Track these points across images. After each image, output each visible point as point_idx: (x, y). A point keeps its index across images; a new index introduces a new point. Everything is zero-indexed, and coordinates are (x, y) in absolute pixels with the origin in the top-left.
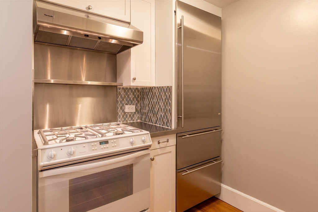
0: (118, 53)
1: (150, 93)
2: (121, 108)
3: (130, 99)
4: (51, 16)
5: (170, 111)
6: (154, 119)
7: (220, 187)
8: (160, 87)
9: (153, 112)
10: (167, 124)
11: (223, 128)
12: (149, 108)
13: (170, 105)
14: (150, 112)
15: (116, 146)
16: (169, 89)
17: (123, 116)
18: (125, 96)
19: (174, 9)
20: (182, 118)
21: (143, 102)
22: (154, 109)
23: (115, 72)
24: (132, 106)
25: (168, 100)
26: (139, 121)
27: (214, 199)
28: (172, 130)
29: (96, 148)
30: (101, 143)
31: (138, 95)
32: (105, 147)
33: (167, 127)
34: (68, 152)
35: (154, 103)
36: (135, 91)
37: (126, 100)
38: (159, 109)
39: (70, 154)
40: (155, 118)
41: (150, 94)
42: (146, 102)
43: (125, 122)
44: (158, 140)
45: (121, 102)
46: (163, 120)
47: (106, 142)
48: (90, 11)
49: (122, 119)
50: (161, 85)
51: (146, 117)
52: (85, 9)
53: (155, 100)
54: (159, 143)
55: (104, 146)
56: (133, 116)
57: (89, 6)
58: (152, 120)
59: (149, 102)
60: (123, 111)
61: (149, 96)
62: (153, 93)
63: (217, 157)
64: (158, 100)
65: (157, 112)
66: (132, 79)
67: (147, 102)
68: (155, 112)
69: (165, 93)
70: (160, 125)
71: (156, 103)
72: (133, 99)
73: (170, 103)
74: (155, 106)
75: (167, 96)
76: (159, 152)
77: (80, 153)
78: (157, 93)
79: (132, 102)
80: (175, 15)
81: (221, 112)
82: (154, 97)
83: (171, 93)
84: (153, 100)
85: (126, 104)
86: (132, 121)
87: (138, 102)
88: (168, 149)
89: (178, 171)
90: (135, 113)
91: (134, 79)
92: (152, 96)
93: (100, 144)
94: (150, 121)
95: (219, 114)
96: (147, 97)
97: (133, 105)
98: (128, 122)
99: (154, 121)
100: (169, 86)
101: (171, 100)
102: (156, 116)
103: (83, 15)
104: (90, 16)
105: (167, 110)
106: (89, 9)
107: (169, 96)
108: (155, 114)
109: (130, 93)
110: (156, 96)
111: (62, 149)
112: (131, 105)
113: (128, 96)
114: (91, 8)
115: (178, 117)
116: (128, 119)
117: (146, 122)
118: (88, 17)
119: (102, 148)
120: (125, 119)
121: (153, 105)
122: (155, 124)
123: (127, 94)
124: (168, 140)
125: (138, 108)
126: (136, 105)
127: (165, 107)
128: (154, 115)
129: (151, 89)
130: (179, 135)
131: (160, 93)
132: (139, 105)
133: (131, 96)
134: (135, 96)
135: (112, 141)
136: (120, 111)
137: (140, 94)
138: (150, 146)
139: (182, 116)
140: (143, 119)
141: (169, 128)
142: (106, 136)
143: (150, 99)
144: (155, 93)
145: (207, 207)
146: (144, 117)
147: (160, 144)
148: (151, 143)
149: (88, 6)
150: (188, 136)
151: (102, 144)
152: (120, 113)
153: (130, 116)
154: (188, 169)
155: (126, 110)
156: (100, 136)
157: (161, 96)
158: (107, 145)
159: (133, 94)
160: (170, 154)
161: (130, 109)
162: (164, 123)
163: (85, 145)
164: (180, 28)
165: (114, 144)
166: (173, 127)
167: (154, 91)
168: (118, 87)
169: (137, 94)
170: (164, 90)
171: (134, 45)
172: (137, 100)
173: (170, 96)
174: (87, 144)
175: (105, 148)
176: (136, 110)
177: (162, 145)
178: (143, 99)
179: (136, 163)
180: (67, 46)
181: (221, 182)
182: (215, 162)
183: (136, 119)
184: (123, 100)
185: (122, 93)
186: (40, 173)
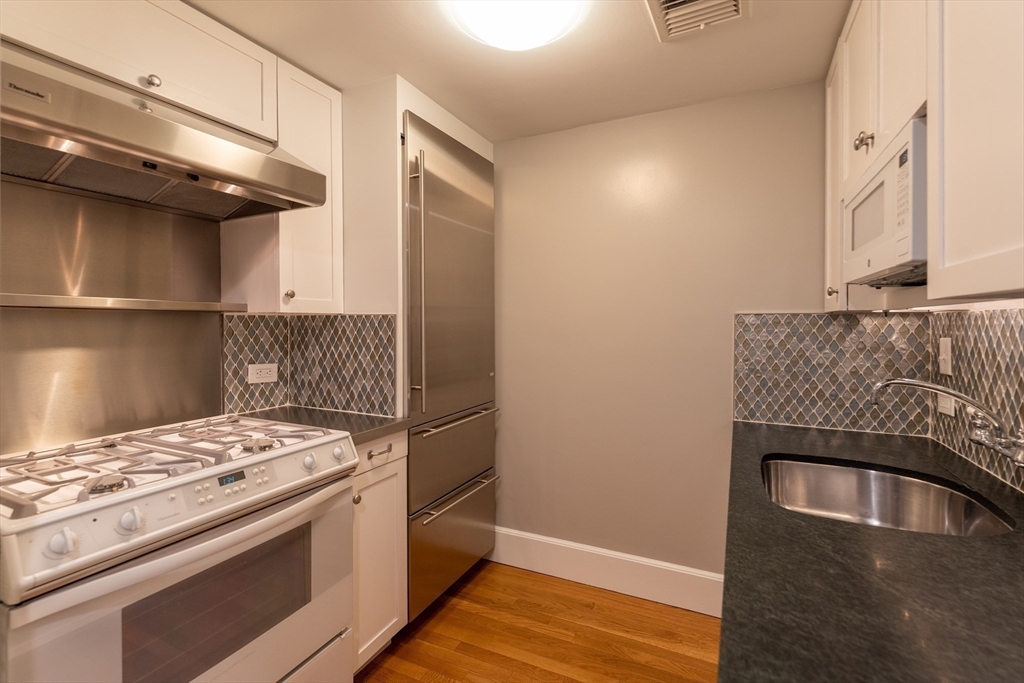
0: (227, 219)
1: (329, 332)
2: (236, 373)
3: (262, 347)
4: (38, 95)
5: (392, 376)
6: (340, 398)
7: (493, 533)
8: (361, 316)
9: (336, 379)
10: (381, 408)
11: (497, 405)
12: (324, 370)
13: (392, 360)
14: (329, 379)
15: (266, 482)
16: (388, 321)
17: (241, 396)
18: (246, 340)
19: (400, 131)
20: (421, 390)
21: (303, 354)
22: (340, 371)
23: (213, 271)
24: (267, 366)
25: (385, 349)
26: (288, 404)
27: (483, 564)
28: (398, 421)
29: (210, 497)
30: (223, 480)
31: (286, 336)
32: (236, 488)
33: (381, 415)
34: (120, 523)
35: (340, 355)
36: (277, 324)
37: (252, 350)
38: (356, 372)
39: (129, 530)
40: (344, 395)
41: (327, 335)
42: (314, 353)
43: (247, 412)
44: (368, 450)
45: (235, 357)
46: (368, 398)
47: (239, 475)
48: (153, 90)
49: (238, 405)
50: (364, 313)
51: (314, 393)
52: (136, 84)
53: (344, 347)
54: (370, 457)
55: (236, 486)
56: (272, 392)
57: (151, 76)
58: (333, 402)
59: (324, 355)
60: (242, 380)
61: (325, 339)
62: (336, 332)
63: (488, 471)
64: (352, 348)
65: (352, 380)
66: (282, 294)
67: (318, 355)
68: (344, 378)
69: (376, 333)
70: (360, 410)
71: (348, 356)
72: (272, 347)
73: (390, 356)
74: (344, 363)
75: (381, 339)
76: (371, 478)
77: (162, 519)
78: (352, 332)
79: (267, 355)
80: (403, 144)
81: (494, 371)
82: (340, 339)
83: (394, 332)
84: (336, 347)
85: (251, 362)
86: (267, 408)
87: (286, 353)
88: (389, 470)
89: (412, 516)
90: (277, 384)
91: (291, 295)
92: (332, 339)
93: (221, 484)
94: (326, 404)
95: (492, 374)
96: (317, 339)
97: (272, 362)
98: (258, 410)
99: (340, 402)
100: (387, 316)
101: (394, 349)
102: (348, 388)
103: (126, 99)
104: (149, 103)
105: (381, 373)
106: (151, 83)
107: (389, 340)
108: (344, 385)
109: (262, 329)
110: (348, 339)
111: (95, 520)
112: (264, 363)
113: (257, 340)
114: (157, 81)
115: (412, 389)
116: (257, 402)
117: (314, 405)
118: (144, 106)
119: (229, 495)
120: (247, 403)
121: (336, 363)
122: (344, 408)
123: (252, 333)
124: (391, 446)
125: (286, 370)
126: (281, 362)
127: (377, 365)
128: (340, 388)
129: (329, 320)
130: (414, 429)
131: (359, 331)
132: (287, 362)
133: (266, 339)
134: (277, 339)
135: (256, 470)
136: (231, 382)
137: (292, 334)
138: (354, 468)
139: (421, 385)
140: (303, 400)
141: (390, 416)
142: (230, 459)
143: (329, 347)
144: (344, 331)
145: (469, 586)
146: (305, 394)
147: (373, 459)
148: (357, 460)
149: (147, 76)
150: (434, 431)
151: (227, 483)
152: (232, 387)
153: (262, 393)
154: (433, 509)
155: (252, 379)
156: (212, 460)
157: (364, 340)
158: (243, 484)
159: (272, 333)
160: (394, 479)
161: (261, 373)
162: (373, 405)
163: (173, 495)
164: (415, 177)
165: (262, 479)
166: (400, 414)
167: (341, 326)
168: (225, 314)
169: (281, 332)
170: (372, 324)
171: (294, 206)
172: (282, 348)
173: (391, 340)
174: (180, 489)
175: (237, 492)
176: (281, 375)
177: (376, 461)
178: (302, 345)
179: (318, 519)
180: (46, 182)
181: (495, 523)
182: (487, 482)
183: (282, 401)
184: (241, 350)
185: (240, 332)
186: (14, 613)
